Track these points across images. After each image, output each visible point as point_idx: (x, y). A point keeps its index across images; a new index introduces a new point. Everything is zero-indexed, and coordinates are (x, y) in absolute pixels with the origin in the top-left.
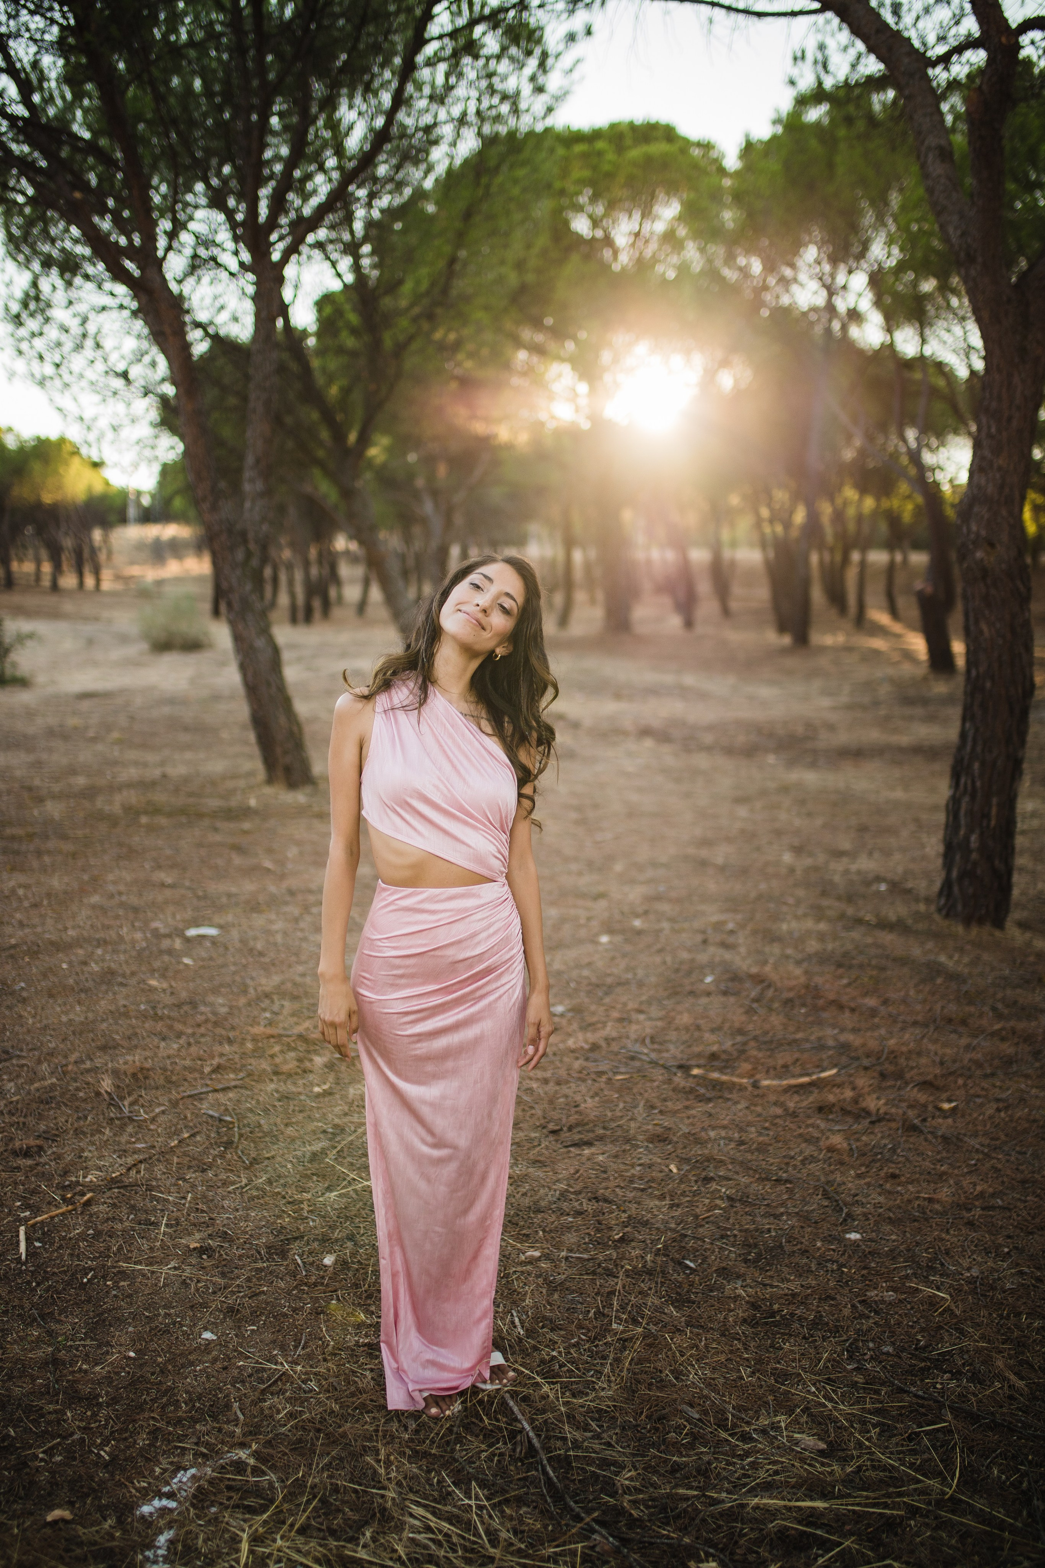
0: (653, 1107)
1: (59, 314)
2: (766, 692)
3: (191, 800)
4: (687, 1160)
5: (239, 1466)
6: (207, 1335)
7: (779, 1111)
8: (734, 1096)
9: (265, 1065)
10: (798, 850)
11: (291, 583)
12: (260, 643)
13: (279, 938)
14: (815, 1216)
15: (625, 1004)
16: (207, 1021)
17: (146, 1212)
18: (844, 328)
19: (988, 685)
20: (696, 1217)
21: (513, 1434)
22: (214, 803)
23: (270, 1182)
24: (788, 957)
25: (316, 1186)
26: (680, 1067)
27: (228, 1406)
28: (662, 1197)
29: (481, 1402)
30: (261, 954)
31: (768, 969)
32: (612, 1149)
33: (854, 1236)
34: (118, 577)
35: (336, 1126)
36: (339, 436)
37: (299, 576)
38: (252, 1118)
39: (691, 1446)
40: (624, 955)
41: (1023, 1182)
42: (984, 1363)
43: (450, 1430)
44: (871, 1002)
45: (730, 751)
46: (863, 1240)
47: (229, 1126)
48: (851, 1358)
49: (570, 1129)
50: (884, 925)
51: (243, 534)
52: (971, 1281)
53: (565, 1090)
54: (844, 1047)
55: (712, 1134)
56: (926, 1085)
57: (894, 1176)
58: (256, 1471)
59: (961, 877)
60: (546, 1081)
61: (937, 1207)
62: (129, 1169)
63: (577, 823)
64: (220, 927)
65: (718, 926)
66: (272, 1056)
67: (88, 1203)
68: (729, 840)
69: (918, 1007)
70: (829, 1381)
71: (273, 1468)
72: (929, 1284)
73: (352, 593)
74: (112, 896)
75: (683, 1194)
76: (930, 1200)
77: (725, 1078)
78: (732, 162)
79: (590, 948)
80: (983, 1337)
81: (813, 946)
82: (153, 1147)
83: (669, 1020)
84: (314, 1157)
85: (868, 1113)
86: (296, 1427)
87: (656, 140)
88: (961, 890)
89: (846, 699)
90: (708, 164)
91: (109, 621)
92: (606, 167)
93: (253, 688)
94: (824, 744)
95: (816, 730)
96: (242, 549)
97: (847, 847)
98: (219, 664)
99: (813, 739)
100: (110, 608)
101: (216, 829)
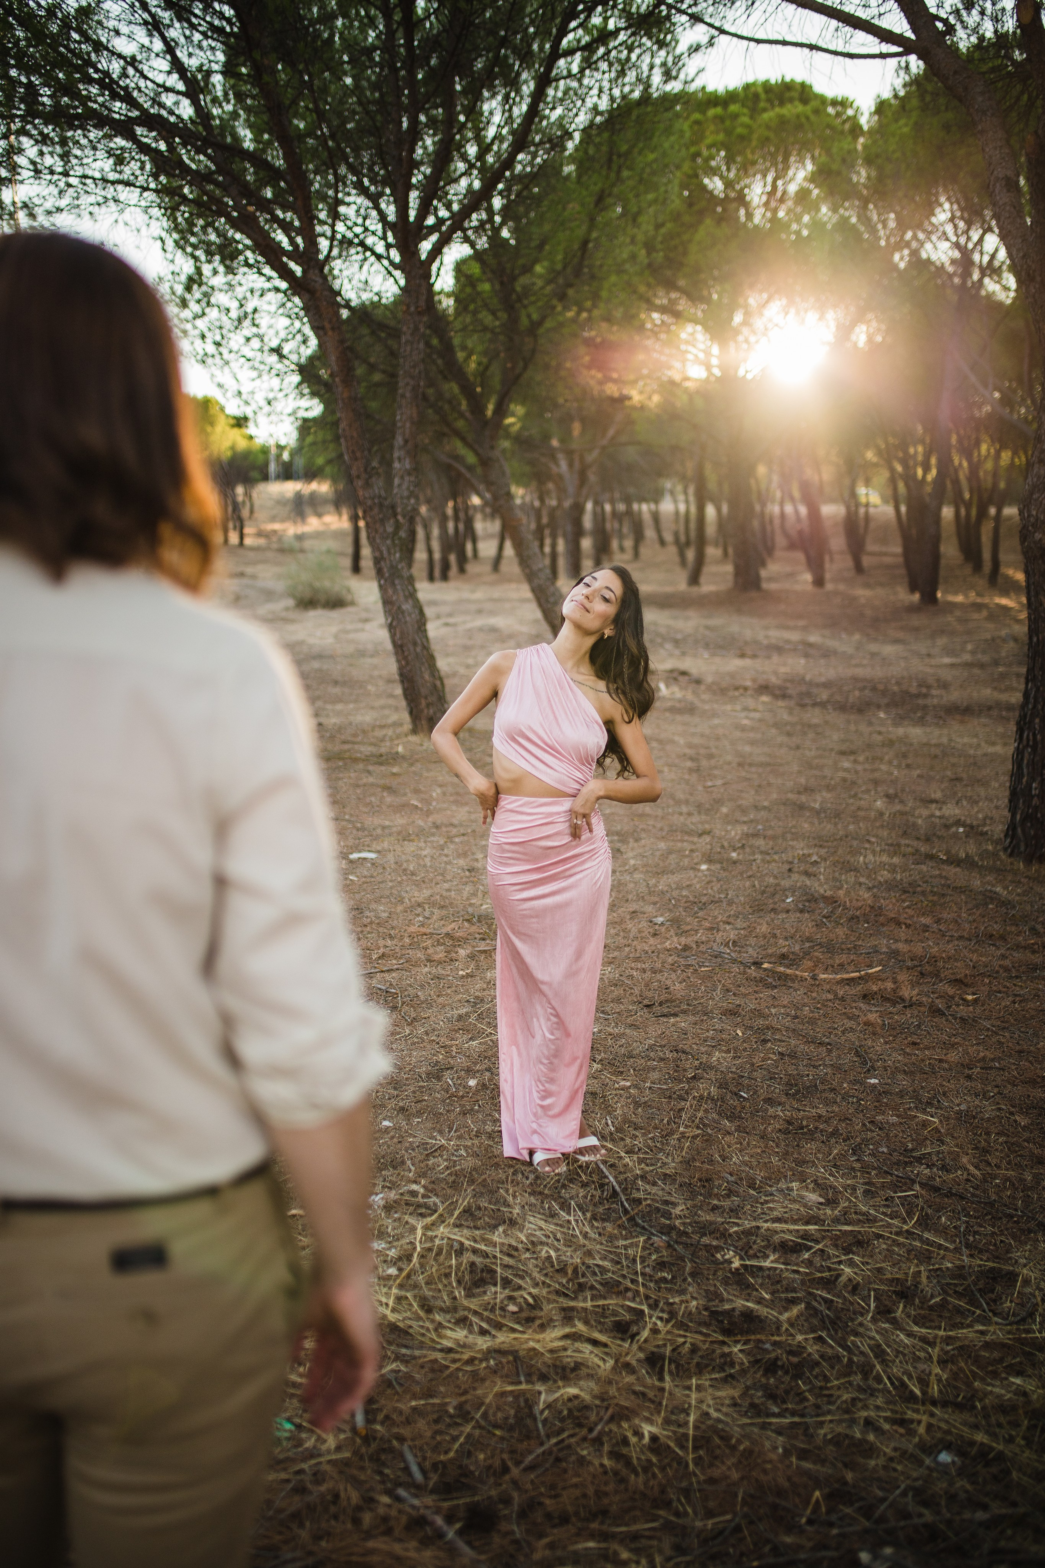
0: (728, 991)
1: (220, 298)
2: (889, 650)
3: (346, 747)
4: (751, 1028)
5: (414, 1193)
6: (386, 1123)
7: (830, 996)
8: (796, 985)
9: (420, 955)
10: (890, 798)
11: (428, 538)
12: (407, 606)
13: (428, 861)
14: (846, 1067)
15: (716, 917)
16: (371, 923)
20: (753, 1065)
21: (602, 1186)
22: (367, 750)
23: (427, 1033)
24: (860, 884)
25: (461, 1038)
26: (755, 963)
27: (403, 1163)
28: (728, 1051)
29: (580, 1167)
30: (413, 874)
31: (841, 893)
32: (691, 1018)
33: (873, 1081)
34: (260, 534)
35: (477, 997)
36: (477, 407)
37: (436, 532)
38: (411, 991)
39: (728, 1196)
40: (719, 880)
41: (1020, 1052)
42: (953, 1160)
43: (558, 1181)
44: (925, 920)
45: (842, 708)
46: (880, 1084)
47: (394, 996)
48: (854, 1154)
49: (661, 1004)
50: (954, 861)
51: (393, 507)
52: (959, 1112)
53: (659, 976)
54: (895, 953)
55: (773, 1011)
56: (958, 982)
57: (914, 1044)
58: (424, 1196)
59: (1023, 820)
60: (644, 971)
61: (946, 1065)
63: (690, 770)
64: (378, 852)
65: (803, 858)
66: (426, 949)
68: (829, 788)
69: (967, 926)
70: (835, 1166)
71: (436, 1195)
72: (924, 1111)
73: (487, 548)
75: (745, 1050)
76: (941, 1061)
77: (789, 971)
78: (867, 119)
79: (691, 873)
80: (957, 1146)
81: (884, 875)
83: (751, 929)
84: (460, 1018)
85: (903, 1000)
86: (450, 1174)
87: (791, 100)
88: (1023, 831)
89: (967, 657)
90: (844, 122)
91: (254, 577)
92: (739, 130)
93: (401, 646)
94: (935, 701)
95: (929, 687)
96: (392, 521)
97: (938, 795)
98: (366, 620)
99: (925, 696)
100: (255, 563)
101: (369, 772)
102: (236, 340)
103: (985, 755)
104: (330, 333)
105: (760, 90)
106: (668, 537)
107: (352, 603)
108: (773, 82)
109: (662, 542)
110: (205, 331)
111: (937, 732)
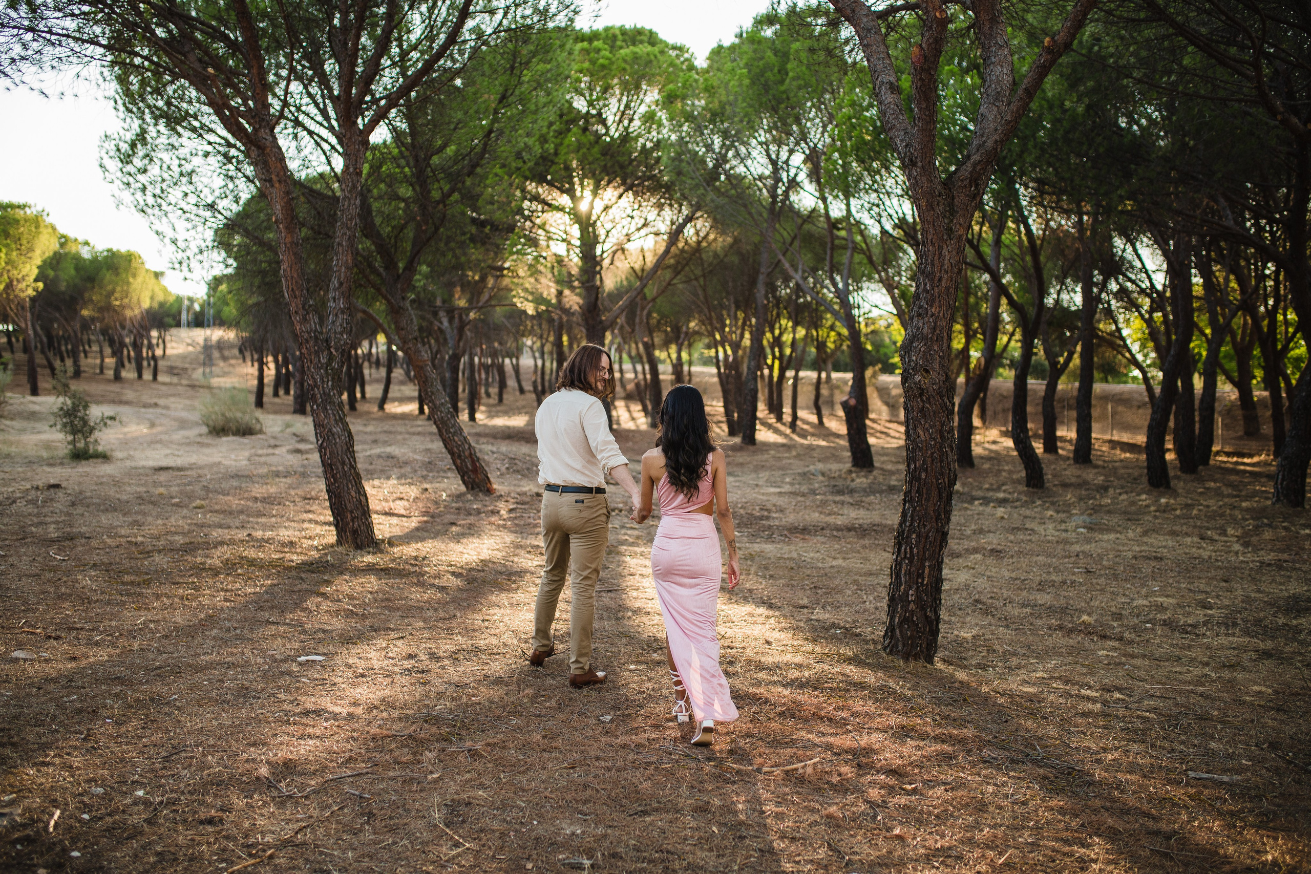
0: (693, 788)
4: (725, 825)
13: (374, 663)
17: (318, 862)
18: (786, 194)
19: (923, 476)
22: (297, 559)
23: (411, 840)
26: (709, 759)
28: (711, 850)
30: (362, 674)
31: (762, 690)
32: (665, 817)
34: (172, 372)
36: (390, 264)
38: (385, 796)
47: (368, 801)
55: (740, 806)
56: (892, 773)
59: (901, 623)
60: (609, 769)
62: (297, 833)
64: (325, 655)
66: (391, 751)
67: (271, 857)
69: (878, 719)
74: (228, 630)
75: (726, 847)
78: (701, 62)
82: (312, 817)
87: (641, 42)
88: (901, 632)
89: (787, 488)
90: (682, 63)
91: (167, 408)
92: (601, 61)
93: (331, 465)
94: (777, 523)
95: (769, 511)
96: (325, 353)
97: (805, 601)
98: (276, 446)
99: (768, 518)
100: (167, 396)
101: (302, 579)
102: (175, 195)
103: (832, 567)
104: (277, 185)
105: (618, 32)
106: (528, 387)
107: (261, 432)
108: (627, 27)
109: (522, 391)
110: (147, 184)
111: (786, 548)
